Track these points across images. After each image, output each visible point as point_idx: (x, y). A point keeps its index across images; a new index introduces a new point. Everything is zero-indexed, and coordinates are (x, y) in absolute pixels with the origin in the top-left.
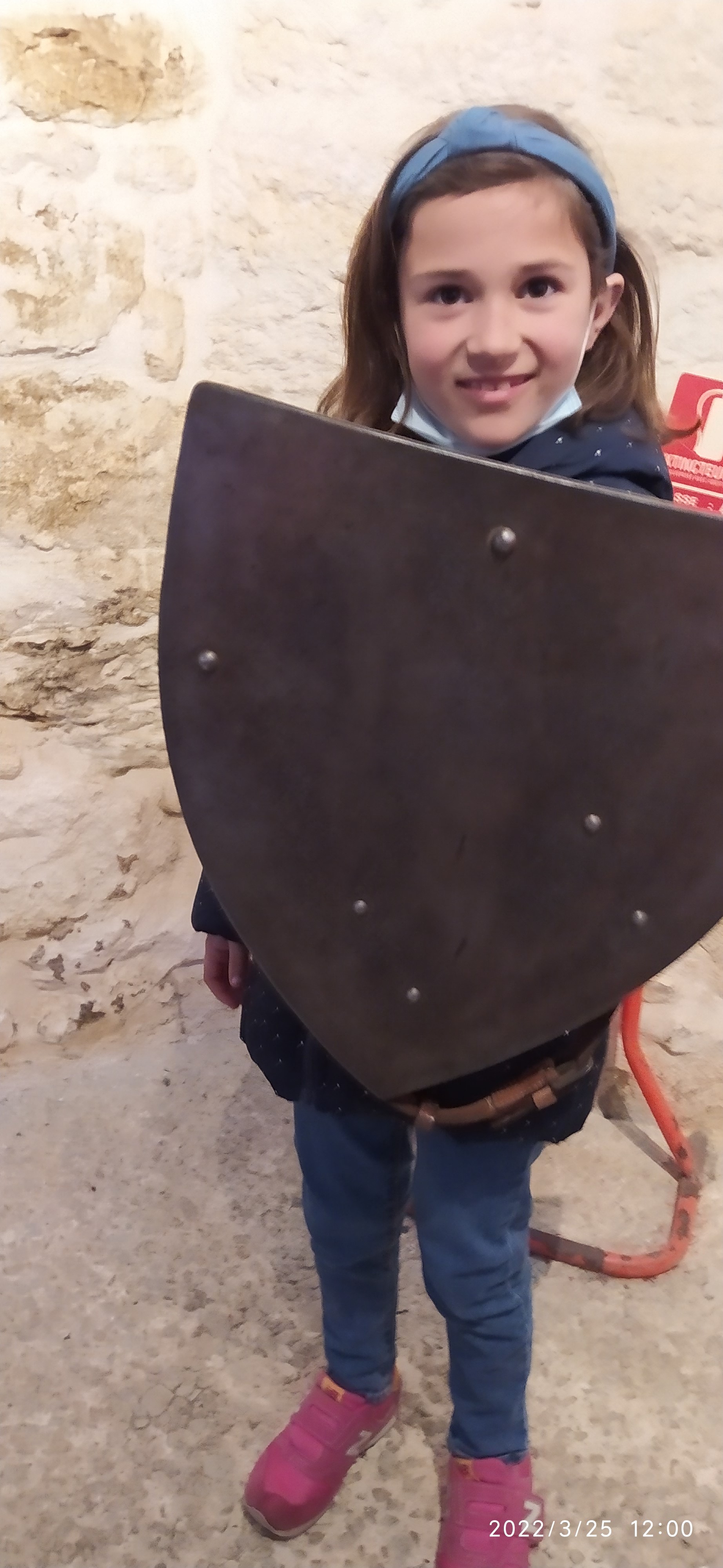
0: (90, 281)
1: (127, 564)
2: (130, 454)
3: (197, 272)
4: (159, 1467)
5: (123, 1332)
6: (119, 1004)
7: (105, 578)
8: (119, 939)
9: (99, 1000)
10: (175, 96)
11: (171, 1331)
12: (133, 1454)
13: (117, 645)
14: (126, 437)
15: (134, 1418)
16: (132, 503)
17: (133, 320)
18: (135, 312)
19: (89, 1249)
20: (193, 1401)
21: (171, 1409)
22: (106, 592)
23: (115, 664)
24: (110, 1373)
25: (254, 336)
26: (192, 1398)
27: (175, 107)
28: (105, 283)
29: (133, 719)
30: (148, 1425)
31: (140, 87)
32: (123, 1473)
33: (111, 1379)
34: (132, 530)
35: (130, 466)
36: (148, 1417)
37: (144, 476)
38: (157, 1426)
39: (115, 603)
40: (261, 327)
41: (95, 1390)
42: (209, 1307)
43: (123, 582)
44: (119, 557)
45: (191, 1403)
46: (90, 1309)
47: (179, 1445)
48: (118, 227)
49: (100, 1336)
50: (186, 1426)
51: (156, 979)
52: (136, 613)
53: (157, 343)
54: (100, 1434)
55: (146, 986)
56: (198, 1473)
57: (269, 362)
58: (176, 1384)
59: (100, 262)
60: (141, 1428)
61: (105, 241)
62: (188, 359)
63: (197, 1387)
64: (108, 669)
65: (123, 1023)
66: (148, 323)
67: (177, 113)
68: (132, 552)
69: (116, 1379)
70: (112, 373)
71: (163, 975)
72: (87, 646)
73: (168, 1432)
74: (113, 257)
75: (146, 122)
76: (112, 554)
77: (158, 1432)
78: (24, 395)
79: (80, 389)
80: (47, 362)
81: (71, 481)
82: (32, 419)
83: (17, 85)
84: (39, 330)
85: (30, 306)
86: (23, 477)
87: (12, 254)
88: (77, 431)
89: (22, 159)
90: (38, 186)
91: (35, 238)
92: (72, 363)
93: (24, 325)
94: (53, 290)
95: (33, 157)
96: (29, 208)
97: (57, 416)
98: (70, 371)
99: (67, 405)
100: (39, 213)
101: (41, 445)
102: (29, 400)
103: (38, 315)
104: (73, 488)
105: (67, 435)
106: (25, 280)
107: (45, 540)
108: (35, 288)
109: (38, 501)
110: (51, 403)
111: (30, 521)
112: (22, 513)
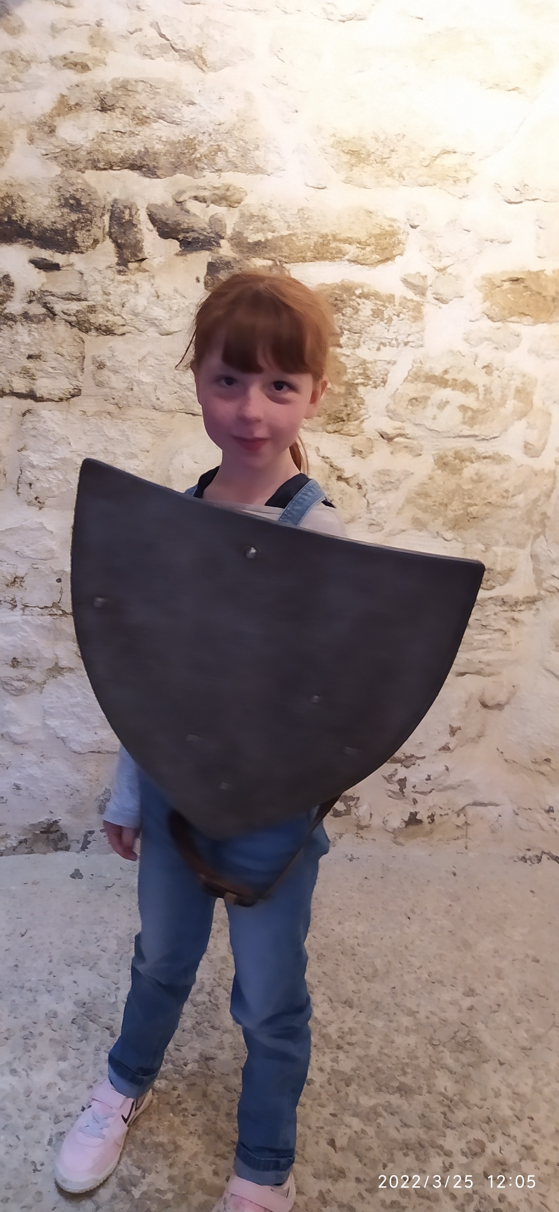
0: (503, 403)
1: (490, 555)
2: (505, 494)
4: (443, 1067)
5: (427, 995)
6: (432, 818)
8: (440, 776)
9: (422, 812)
11: (453, 1003)
12: (430, 1056)
14: (505, 485)
15: (432, 1039)
17: (522, 424)
18: (524, 420)
19: (406, 947)
20: (467, 1041)
21: (453, 1041)
24: (418, 1012)
26: (466, 1039)
28: (511, 404)
30: (439, 1045)
31: (550, 305)
32: (425, 1064)
33: (418, 1015)
35: (503, 501)
36: (439, 1040)
37: (510, 507)
38: (444, 1046)
41: (411, 1018)
42: (477, 998)
44: (487, 550)
45: (465, 1042)
46: (406, 977)
47: (457, 1060)
48: (524, 376)
49: (412, 993)
50: (461, 1052)
51: (456, 810)
53: (531, 437)
54: (412, 1040)
55: (449, 812)
56: (468, 1077)
58: (457, 1030)
59: (511, 393)
60: (435, 1045)
61: (516, 383)
62: (549, 446)
63: (468, 1034)
65: (431, 831)
66: (530, 426)
69: (421, 1016)
70: (506, 451)
71: (461, 808)
73: (450, 1052)
74: (518, 391)
75: (551, 323)
76: (483, 548)
77: (445, 1050)
78: (455, 458)
79: (485, 458)
80: (471, 442)
81: (470, 505)
82: (456, 471)
83: (487, 304)
84: (472, 426)
85: (470, 413)
86: (445, 501)
87: (467, 387)
88: (479, 479)
89: (482, 340)
90: (486, 354)
91: (480, 379)
92: (484, 444)
93: (464, 423)
94: (483, 406)
95: (487, 339)
96: (479, 365)
97: (469, 470)
98: (482, 448)
99: (476, 465)
100: (484, 367)
101: (458, 485)
102: (457, 461)
103: (472, 418)
104: (470, 509)
105: (473, 481)
106: (470, 400)
107: (449, 535)
108: (474, 405)
109: (450, 514)
110: (468, 463)
111: (444, 524)
112: (441, 520)
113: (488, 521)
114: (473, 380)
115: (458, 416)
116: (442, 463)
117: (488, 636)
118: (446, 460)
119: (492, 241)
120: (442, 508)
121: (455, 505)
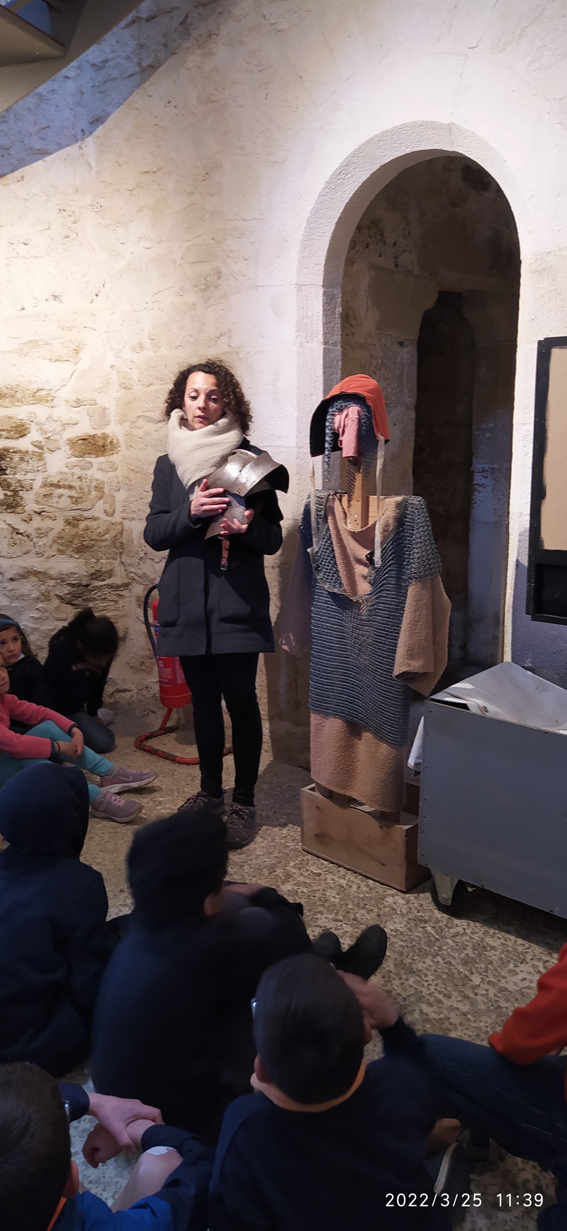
0: (90, 493)
1: (99, 564)
2: (100, 535)
3: (119, 490)
7: (92, 567)
10: (112, 450)
13: (96, 586)
14: (99, 530)
16: (100, 547)
17: (101, 502)
18: (102, 499)
22: (92, 571)
23: (95, 591)
25: (131, 505)
27: (112, 452)
28: (93, 493)
29: (101, 608)
31: (103, 449)
34: (101, 555)
35: (99, 538)
37: (103, 540)
39: (95, 574)
40: (132, 503)
43: (97, 568)
44: (97, 562)
48: (97, 480)
52: (102, 577)
53: (107, 507)
57: (134, 512)
59: (93, 489)
61: (94, 484)
62: (116, 511)
64: (93, 593)
66: (105, 503)
67: (112, 454)
68: (101, 561)
70: (97, 515)
72: (87, 586)
74: (96, 487)
75: (104, 456)
76: (95, 561)
78: (74, 520)
79: (89, 519)
80: (79, 512)
81: (84, 541)
82: (76, 526)
83: (72, 451)
84: (77, 504)
85: (74, 499)
86: (71, 540)
87: (70, 487)
88: (87, 529)
89: (74, 466)
90: (78, 472)
91: (76, 484)
92: (86, 512)
93: (73, 504)
94: (81, 495)
95: (76, 466)
96: (75, 477)
97: (82, 525)
98: (86, 514)
99: (84, 522)
100: (78, 478)
101: (77, 532)
102: (75, 521)
103: (76, 501)
104: (84, 543)
105: (85, 530)
106: (73, 493)
107: (76, 556)
108: (76, 495)
109: (74, 546)
110: (81, 522)
111: (73, 551)
112: (70, 549)
113: (95, 548)
114: (72, 484)
115: (69, 501)
116: (68, 523)
117: (107, 604)
118: (69, 521)
119: (68, 424)
120: (70, 543)
121: (76, 542)
